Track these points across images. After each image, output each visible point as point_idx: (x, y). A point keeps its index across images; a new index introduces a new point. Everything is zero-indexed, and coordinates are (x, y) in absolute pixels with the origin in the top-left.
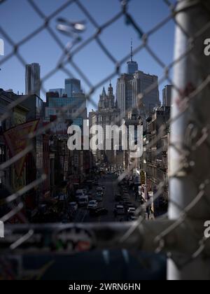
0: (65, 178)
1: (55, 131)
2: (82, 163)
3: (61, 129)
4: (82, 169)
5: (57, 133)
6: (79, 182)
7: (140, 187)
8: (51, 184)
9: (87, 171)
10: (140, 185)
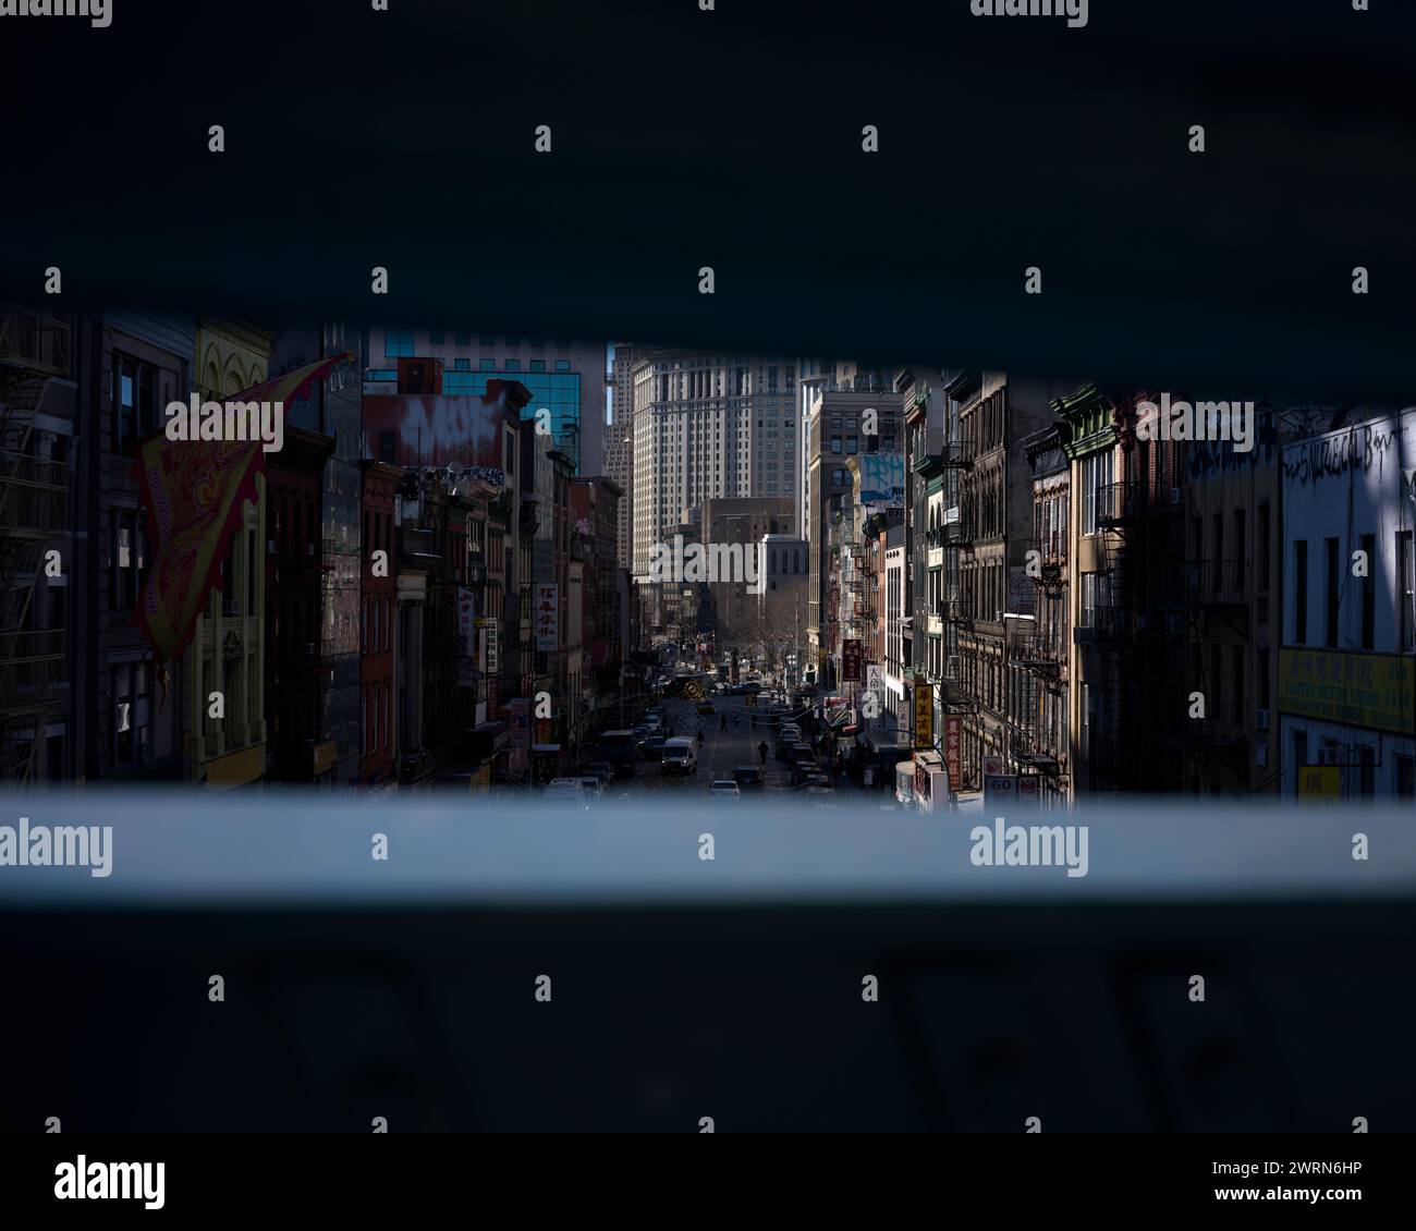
0: (481, 710)
1: (426, 448)
2: (576, 632)
3: (461, 438)
4: (575, 663)
5: (440, 456)
6: (562, 738)
7: (906, 768)
8: (405, 747)
9: (603, 677)
10: (906, 755)
